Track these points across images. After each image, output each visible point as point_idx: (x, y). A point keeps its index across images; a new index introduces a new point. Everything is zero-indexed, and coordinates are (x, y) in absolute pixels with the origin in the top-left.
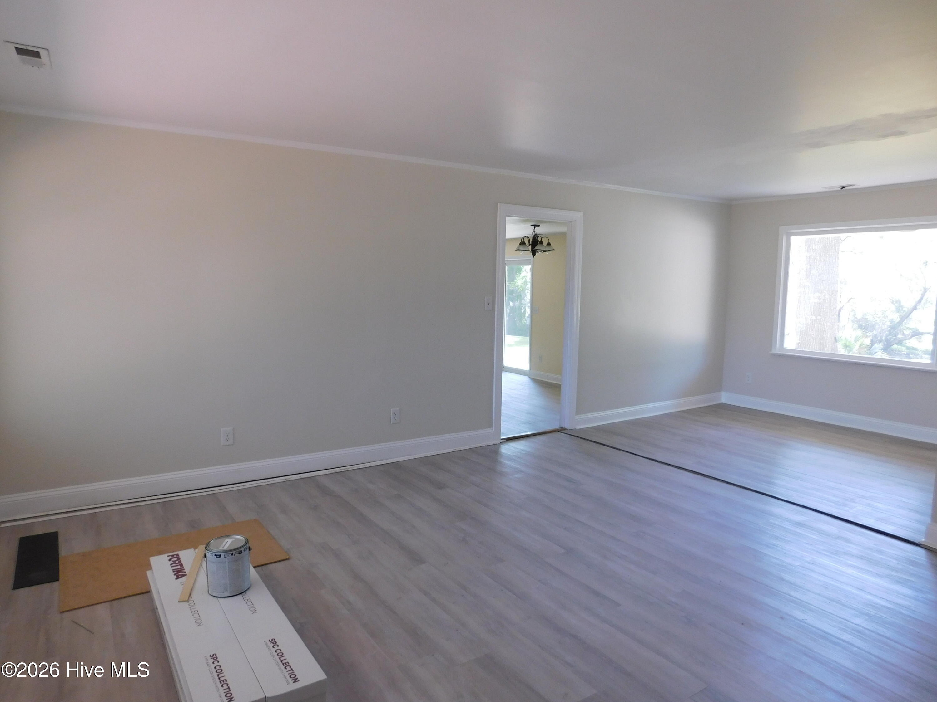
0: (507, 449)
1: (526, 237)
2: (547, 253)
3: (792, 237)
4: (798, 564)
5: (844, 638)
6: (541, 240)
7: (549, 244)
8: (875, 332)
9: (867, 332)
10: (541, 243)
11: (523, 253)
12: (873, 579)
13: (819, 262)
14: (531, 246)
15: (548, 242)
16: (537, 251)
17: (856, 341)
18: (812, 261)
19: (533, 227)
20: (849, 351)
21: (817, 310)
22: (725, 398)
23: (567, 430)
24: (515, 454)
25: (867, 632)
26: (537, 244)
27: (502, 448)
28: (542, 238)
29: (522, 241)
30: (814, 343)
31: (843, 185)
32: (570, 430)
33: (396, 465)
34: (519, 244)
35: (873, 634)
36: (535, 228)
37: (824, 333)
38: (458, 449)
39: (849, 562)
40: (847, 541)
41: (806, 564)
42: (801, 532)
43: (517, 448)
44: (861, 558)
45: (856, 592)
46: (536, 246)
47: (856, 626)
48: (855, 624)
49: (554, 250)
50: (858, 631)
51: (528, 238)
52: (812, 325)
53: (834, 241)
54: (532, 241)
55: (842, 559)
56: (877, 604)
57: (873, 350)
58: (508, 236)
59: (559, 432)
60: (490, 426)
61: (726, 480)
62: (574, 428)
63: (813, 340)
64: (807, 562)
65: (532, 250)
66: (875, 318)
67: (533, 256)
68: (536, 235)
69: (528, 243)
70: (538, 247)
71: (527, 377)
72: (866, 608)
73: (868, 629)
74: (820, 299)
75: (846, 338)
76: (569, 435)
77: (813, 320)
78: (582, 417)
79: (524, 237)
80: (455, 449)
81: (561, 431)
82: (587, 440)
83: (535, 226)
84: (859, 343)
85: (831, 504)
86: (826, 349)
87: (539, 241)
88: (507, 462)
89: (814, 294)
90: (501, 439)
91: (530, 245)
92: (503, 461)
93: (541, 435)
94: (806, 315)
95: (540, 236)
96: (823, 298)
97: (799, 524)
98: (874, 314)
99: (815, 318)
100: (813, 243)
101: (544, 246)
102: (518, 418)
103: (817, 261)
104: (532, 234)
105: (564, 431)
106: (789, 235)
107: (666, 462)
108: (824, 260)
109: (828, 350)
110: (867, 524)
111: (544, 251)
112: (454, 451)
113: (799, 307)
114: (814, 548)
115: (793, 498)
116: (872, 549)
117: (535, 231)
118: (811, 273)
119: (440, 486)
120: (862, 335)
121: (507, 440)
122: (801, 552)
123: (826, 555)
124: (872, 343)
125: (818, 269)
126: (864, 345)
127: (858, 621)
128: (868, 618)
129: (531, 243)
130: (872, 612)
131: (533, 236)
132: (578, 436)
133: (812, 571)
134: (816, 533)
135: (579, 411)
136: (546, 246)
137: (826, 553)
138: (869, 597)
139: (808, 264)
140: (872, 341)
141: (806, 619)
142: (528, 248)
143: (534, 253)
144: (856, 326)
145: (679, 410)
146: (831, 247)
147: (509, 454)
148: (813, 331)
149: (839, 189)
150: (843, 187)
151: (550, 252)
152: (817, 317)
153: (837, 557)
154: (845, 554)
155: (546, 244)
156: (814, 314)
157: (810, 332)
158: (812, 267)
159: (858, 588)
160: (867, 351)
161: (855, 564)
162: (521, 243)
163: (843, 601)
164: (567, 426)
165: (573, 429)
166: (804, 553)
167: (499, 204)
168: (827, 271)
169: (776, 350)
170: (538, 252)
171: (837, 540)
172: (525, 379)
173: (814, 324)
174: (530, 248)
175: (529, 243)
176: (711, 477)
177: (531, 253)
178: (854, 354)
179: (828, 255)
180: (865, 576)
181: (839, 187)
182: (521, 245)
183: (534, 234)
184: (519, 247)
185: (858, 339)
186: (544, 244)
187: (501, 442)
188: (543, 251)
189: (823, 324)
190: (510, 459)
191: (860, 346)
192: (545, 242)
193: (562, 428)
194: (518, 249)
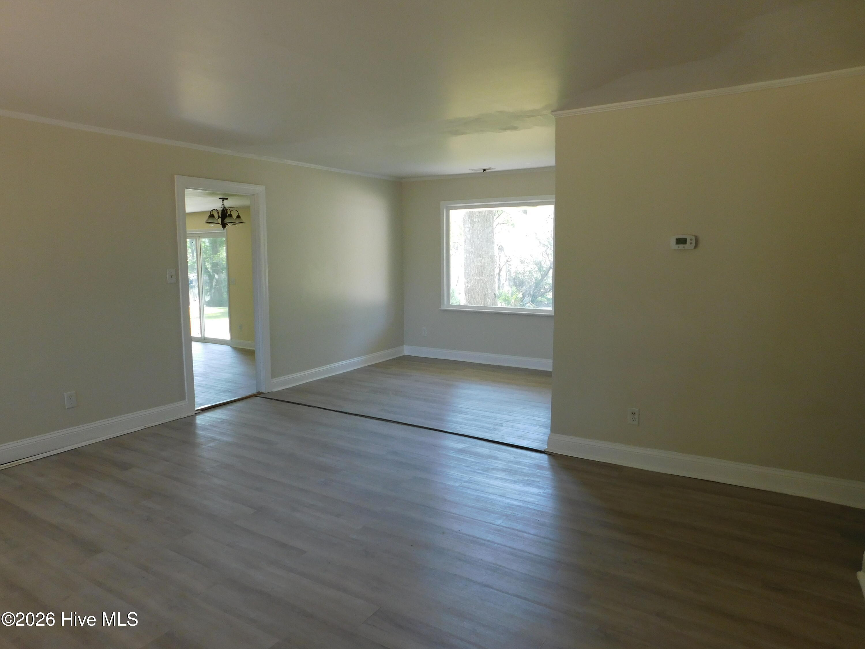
0: (200, 420)
1: (214, 209)
2: (237, 225)
3: (451, 210)
4: (457, 485)
5: (488, 538)
6: (230, 213)
7: (238, 217)
8: (525, 288)
9: (520, 288)
10: (231, 216)
11: (212, 225)
12: (512, 486)
13: (479, 232)
14: (220, 219)
15: (238, 215)
16: (227, 223)
17: (512, 295)
18: (474, 232)
19: (221, 200)
20: (508, 304)
21: (480, 271)
22: (407, 350)
23: (264, 393)
24: (209, 424)
25: (505, 529)
26: (227, 217)
27: (197, 419)
28: (230, 211)
29: (211, 214)
30: (480, 299)
31: (485, 168)
32: (266, 393)
33: (75, 452)
34: (208, 217)
35: (509, 530)
36: (223, 201)
37: (486, 290)
38: (148, 426)
39: (496, 475)
40: (496, 458)
41: (464, 484)
42: (461, 457)
43: (212, 417)
44: (504, 470)
45: (499, 499)
46: (225, 218)
47: (498, 527)
48: (497, 525)
49: (243, 222)
50: (499, 531)
51: (217, 211)
52: (477, 284)
53: (489, 215)
54: (221, 214)
55: (491, 474)
56: (513, 505)
57: (524, 302)
58: (188, 210)
59: (255, 396)
60: (183, 398)
61: (404, 422)
62: (271, 391)
63: (479, 296)
64: (465, 482)
65: (222, 223)
66: (525, 277)
67: (223, 229)
68: (225, 207)
69: (217, 216)
70: (226, 220)
71: (229, 346)
72: (505, 511)
73: (506, 527)
74: (481, 263)
75: (505, 294)
76: (267, 398)
77: (477, 280)
78: (276, 380)
79: (212, 210)
80: (146, 426)
81: (257, 396)
82: (283, 401)
83: (223, 199)
84: (514, 297)
85: (486, 430)
86: (489, 303)
87: (228, 214)
88: (201, 432)
89: (477, 258)
90: (196, 410)
91: (219, 217)
92: (199, 432)
93: (238, 401)
94: (472, 276)
95: (229, 209)
96: (484, 262)
97: (461, 451)
98: (524, 274)
99: (479, 278)
100: (474, 216)
101: (233, 219)
102: (218, 387)
103: (477, 231)
104: (220, 207)
105: (260, 395)
106: (449, 209)
107: (354, 413)
108: (483, 230)
109: (490, 304)
110: (510, 442)
111: (234, 224)
112: (144, 428)
113: (467, 269)
114: (470, 469)
115: (457, 429)
116: (512, 462)
117: (223, 204)
118: (474, 241)
119: (124, 466)
120: (516, 290)
121: (202, 411)
122: (461, 474)
123: (480, 473)
124: (524, 296)
125: (479, 238)
126: (518, 298)
127: (499, 522)
128: (506, 518)
129: (220, 216)
130: (509, 512)
131: (222, 209)
132: (274, 398)
133: (469, 488)
134: (473, 456)
135: (274, 375)
136: (236, 219)
137: (480, 472)
138: (508, 501)
139: (471, 233)
140: (523, 295)
141: (461, 530)
142: (217, 221)
143: (224, 225)
144: (512, 283)
145: (369, 364)
146: (487, 220)
147: (203, 424)
148: (478, 289)
149: (482, 171)
150: (484, 170)
151: (240, 225)
152: (481, 278)
153: (488, 474)
154: (493, 469)
155: (236, 217)
156: (478, 275)
157: (476, 290)
158: (475, 236)
159: (500, 496)
160: (520, 303)
161: (500, 476)
162: (209, 215)
163: (490, 509)
164: (263, 390)
165: (269, 392)
166: (463, 475)
167: (175, 176)
168: (486, 239)
169: (445, 307)
170: (228, 225)
171: (489, 459)
172: (227, 349)
173: (479, 283)
174: (220, 221)
175: (219, 215)
176: (391, 421)
177: (221, 226)
178: (511, 306)
179: (485, 227)
180: (507, 485)
181: (482, 170)
182: (210, 218)
183: (223, 207)
184: (208, 220)
185: (514, 294)
186: (233, 217)
187: (195, 414)
188: (232, 224)
189: (485, 283)
190: (204, 429)
191: (515, 300)
192: (234, 215)
193: (259, 392)
194: (207, 222)
